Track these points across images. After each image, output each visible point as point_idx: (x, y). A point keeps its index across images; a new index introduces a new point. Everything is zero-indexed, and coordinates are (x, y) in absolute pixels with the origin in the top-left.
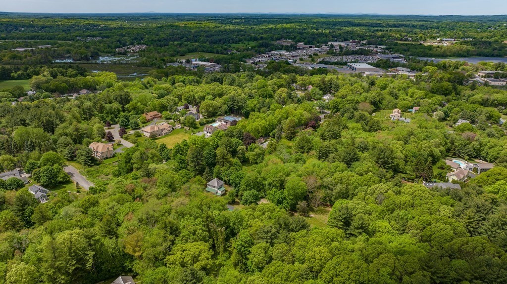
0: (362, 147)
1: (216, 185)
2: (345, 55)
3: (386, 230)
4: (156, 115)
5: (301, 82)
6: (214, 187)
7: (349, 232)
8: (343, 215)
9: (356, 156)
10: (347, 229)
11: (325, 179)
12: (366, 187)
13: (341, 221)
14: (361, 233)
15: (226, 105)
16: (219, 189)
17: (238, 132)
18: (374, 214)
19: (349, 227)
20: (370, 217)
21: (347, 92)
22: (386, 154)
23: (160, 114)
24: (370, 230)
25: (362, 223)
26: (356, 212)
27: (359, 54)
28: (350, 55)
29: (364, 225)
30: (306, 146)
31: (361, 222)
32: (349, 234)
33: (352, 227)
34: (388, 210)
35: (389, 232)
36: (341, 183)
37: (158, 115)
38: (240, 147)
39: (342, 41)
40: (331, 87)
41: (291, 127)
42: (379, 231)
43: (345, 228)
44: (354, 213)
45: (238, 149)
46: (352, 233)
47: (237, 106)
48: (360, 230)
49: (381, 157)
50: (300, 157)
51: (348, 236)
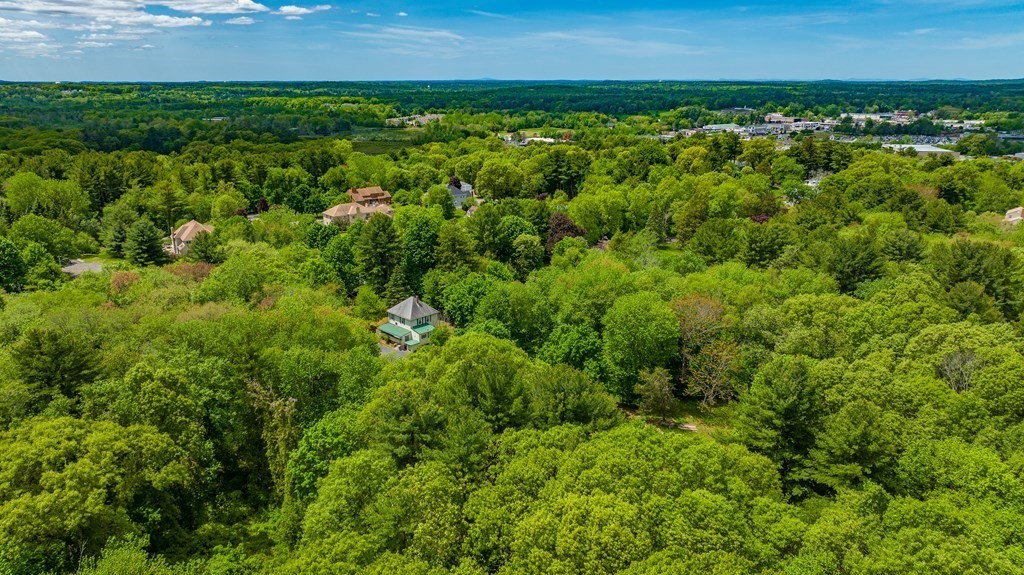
0: (900, 250)
1: (408, 315)
2: (879, 135)
3: (985, 482)
4: (377, 195)
5: (752, 150)
6: (403, 321)
7: (804, 475)
8: (780, 396)
9: (874, 264)
10: (793, 463)
11: (752, 312)
12: (903, 336)
13: (768, 422)
14: (855, 482)
15: (541, 175)
16: (414, 328)
17: (535, 210)
18: (928, 416)
19: (806, 455)
20: (909, 423)
21: (872, 167)
22: (985, 263)
23: (387, 194)
24: (903, 476)
25: (865, 436)
26: (840, 392)
27: (913, 134)
28: (891, 134)
29: (873, 448)
30: (719, 244)
31: (858, 432)
32: (802, 483)
33: (820, 456)
34: (995, 412)
35: (1000, 495)
36: (808, 323)
37: (383, 194)
38: (523, 237)
39: (875, 112)
40: (830, 160)
41: (696, 217)
42: (950, 485)
43: (787, 455)
44: (832, 396)
45: (515, 243)
46: (820, 478)
47: (566, 175)
48: (855, 469)
49: (964, 273)
50: (690, 265)
51: (797, 491)
